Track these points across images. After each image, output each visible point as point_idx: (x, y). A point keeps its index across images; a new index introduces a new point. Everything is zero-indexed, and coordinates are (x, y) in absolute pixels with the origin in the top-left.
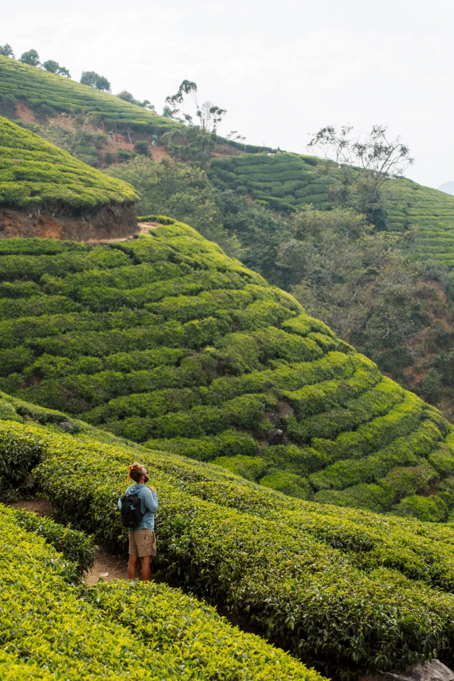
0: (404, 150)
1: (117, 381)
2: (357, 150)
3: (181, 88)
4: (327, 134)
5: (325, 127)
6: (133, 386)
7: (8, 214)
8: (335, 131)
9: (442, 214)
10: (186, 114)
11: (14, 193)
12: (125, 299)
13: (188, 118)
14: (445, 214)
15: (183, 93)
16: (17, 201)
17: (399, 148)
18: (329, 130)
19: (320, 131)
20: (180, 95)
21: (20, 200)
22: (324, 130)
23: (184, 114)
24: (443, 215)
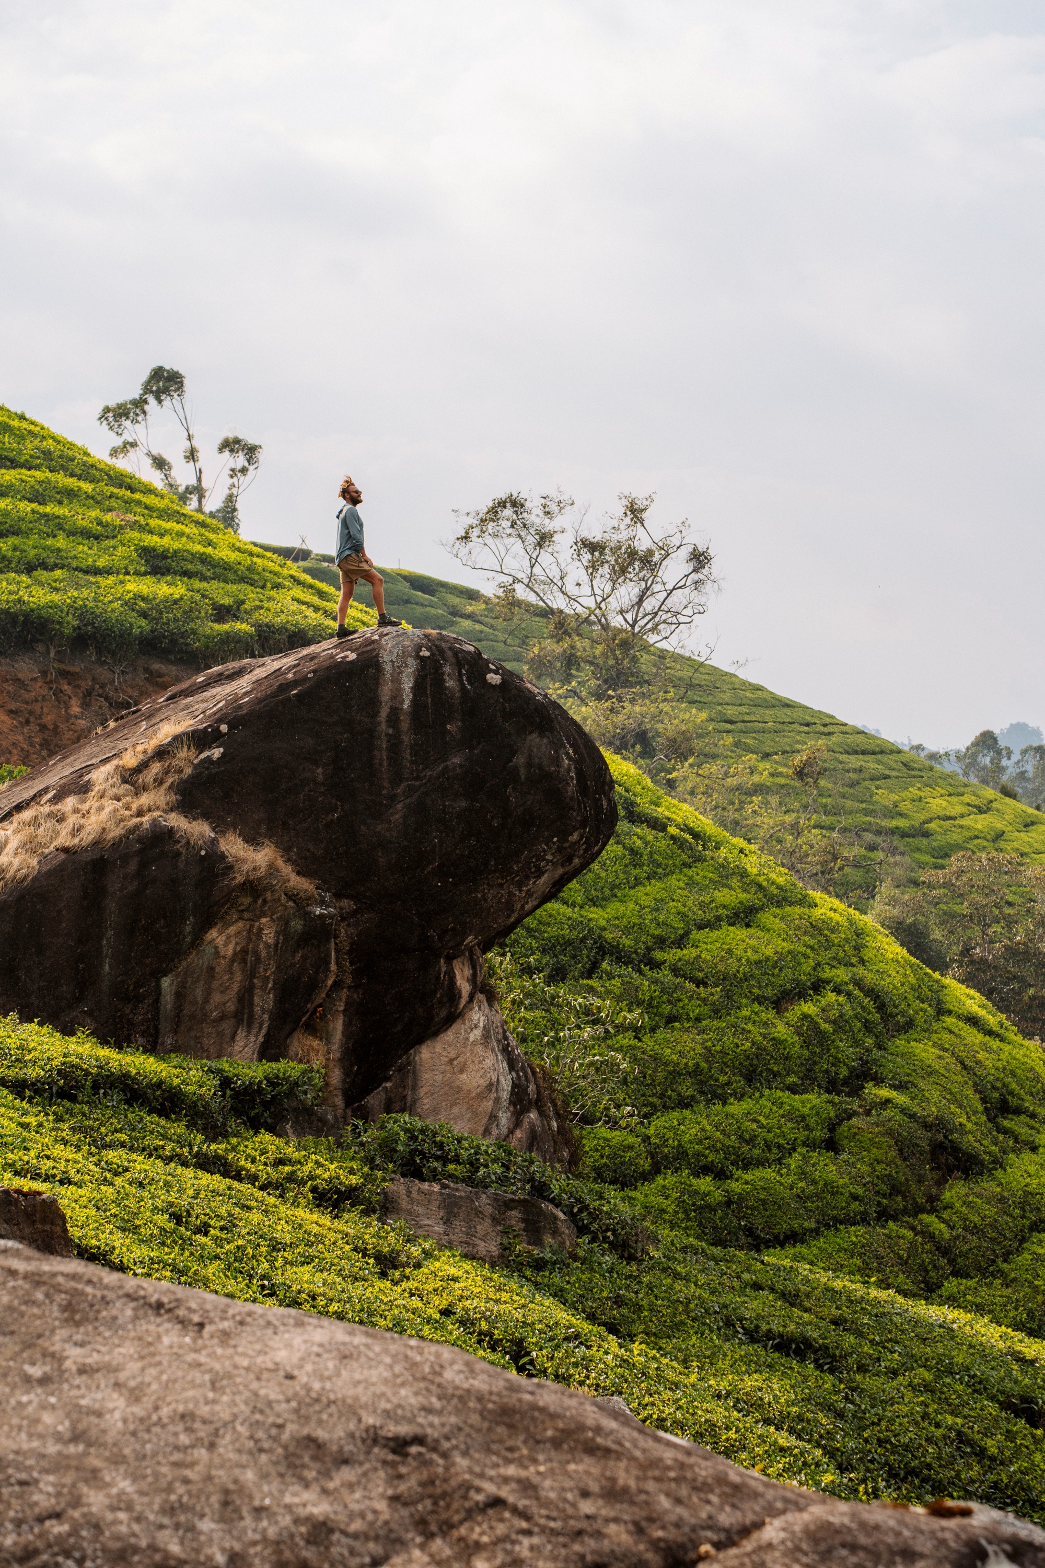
0: (699, 559)
1: (712, 1209)
2: (587, 556)
3: (147, 389)
4: (508, 512)
5: (503, 496)
6: (758, 1222)
7: (160, 675)
8: (528, 505)
9: (741, 718)
10: (155, 452)
11: (169, 609)
12: (600, 937)
13: (160, 463)
14: (746, 718)
15: (151, 399)
16: (183, 635)
17: (684, 553)
18: (514, 504)
19: (491, 504)
20: (140, 404)
21: (194, 632)
22: (502, 504)
23: (149, 454)
24: (743, 721)
